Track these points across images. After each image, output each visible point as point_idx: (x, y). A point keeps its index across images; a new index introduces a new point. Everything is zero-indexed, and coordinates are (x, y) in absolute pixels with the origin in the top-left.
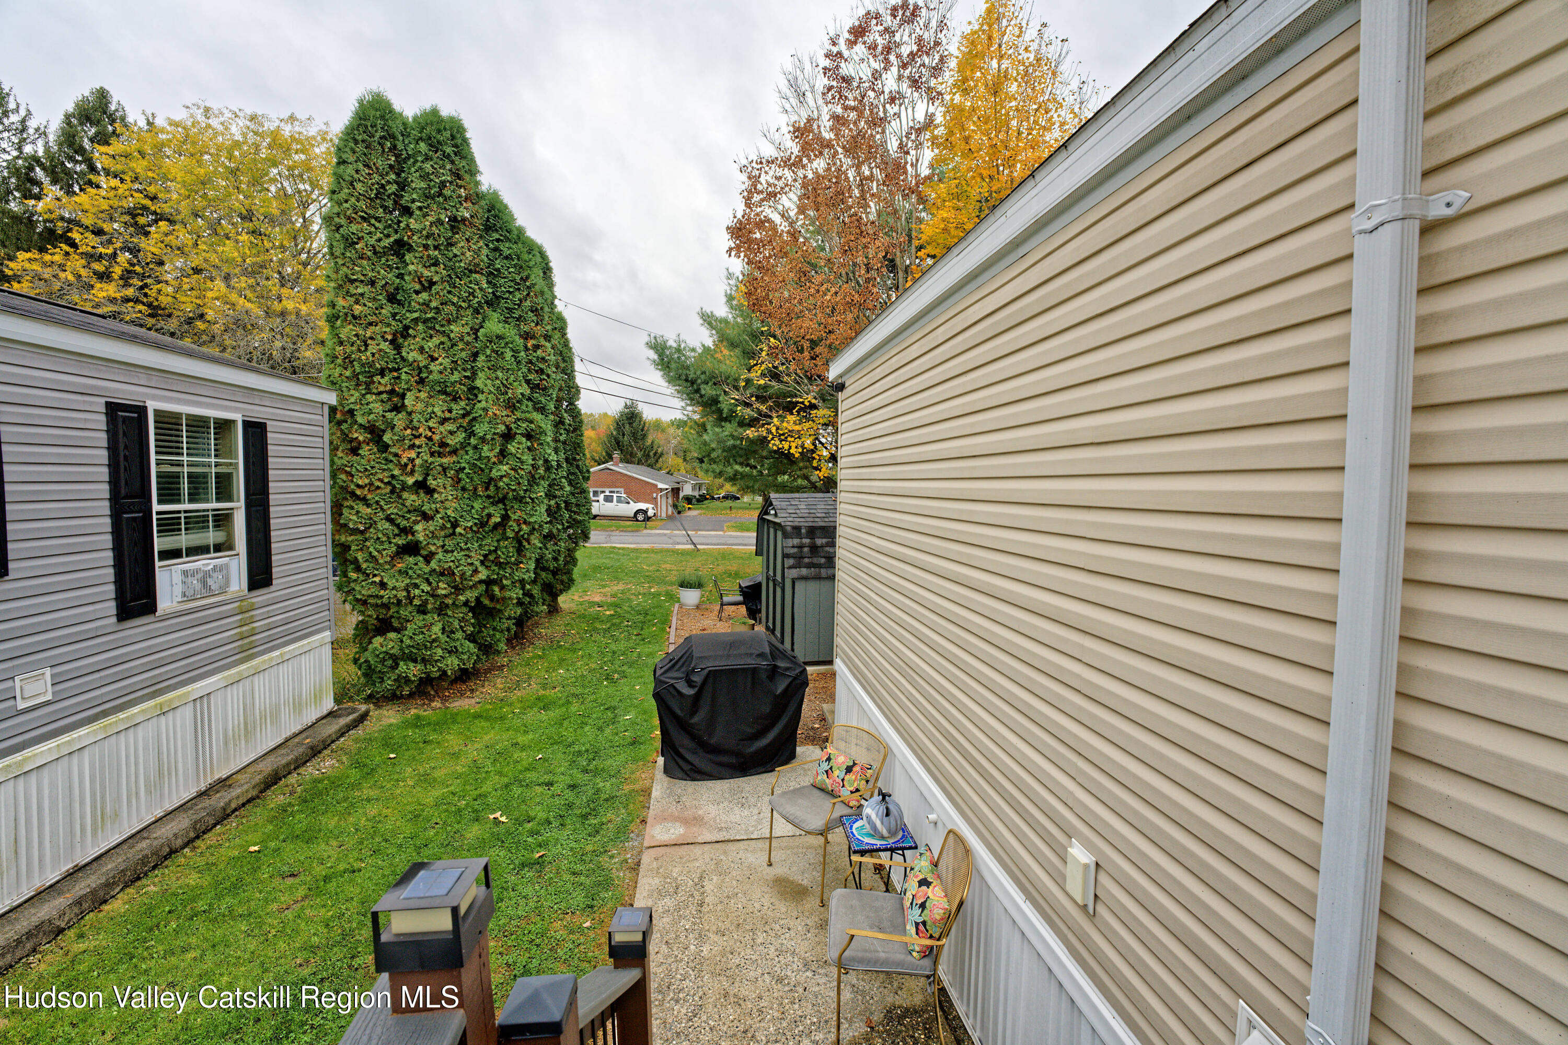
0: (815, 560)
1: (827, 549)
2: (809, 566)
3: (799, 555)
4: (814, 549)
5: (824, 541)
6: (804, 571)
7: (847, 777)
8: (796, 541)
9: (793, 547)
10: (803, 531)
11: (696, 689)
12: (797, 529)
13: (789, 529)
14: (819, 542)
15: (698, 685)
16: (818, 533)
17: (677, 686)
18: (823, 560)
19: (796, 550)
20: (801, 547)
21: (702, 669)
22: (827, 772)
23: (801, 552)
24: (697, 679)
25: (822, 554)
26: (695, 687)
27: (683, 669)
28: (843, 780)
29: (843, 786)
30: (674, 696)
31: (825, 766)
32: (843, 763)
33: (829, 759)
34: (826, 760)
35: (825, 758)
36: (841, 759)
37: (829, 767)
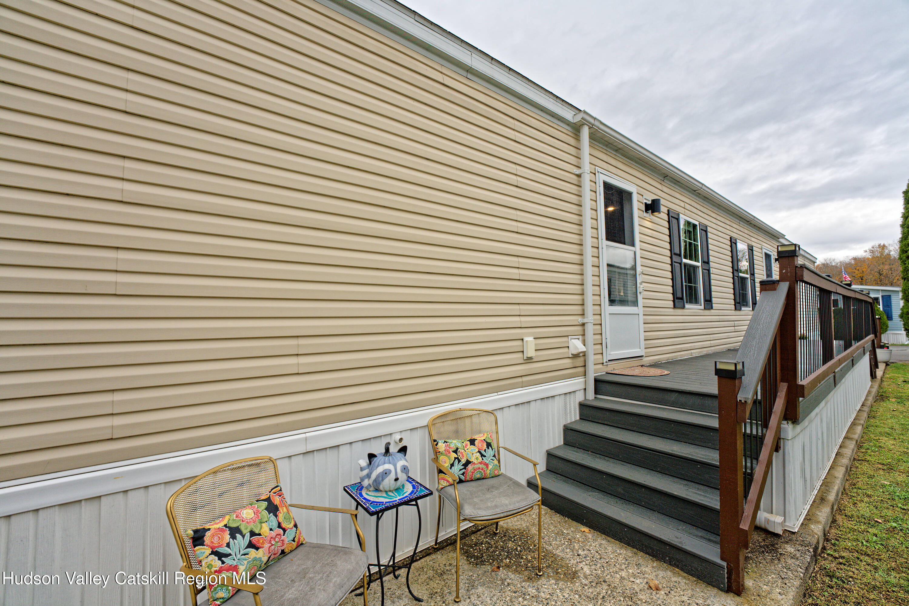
7: (281, 517)
28: (278, 525)
29: (284, 531)
31: (241, 542)
32: (256, 513)
33: (234, 532)
34: (233, 537)
35: (227, 537)
36: (248, 513)
37: (248, 535)
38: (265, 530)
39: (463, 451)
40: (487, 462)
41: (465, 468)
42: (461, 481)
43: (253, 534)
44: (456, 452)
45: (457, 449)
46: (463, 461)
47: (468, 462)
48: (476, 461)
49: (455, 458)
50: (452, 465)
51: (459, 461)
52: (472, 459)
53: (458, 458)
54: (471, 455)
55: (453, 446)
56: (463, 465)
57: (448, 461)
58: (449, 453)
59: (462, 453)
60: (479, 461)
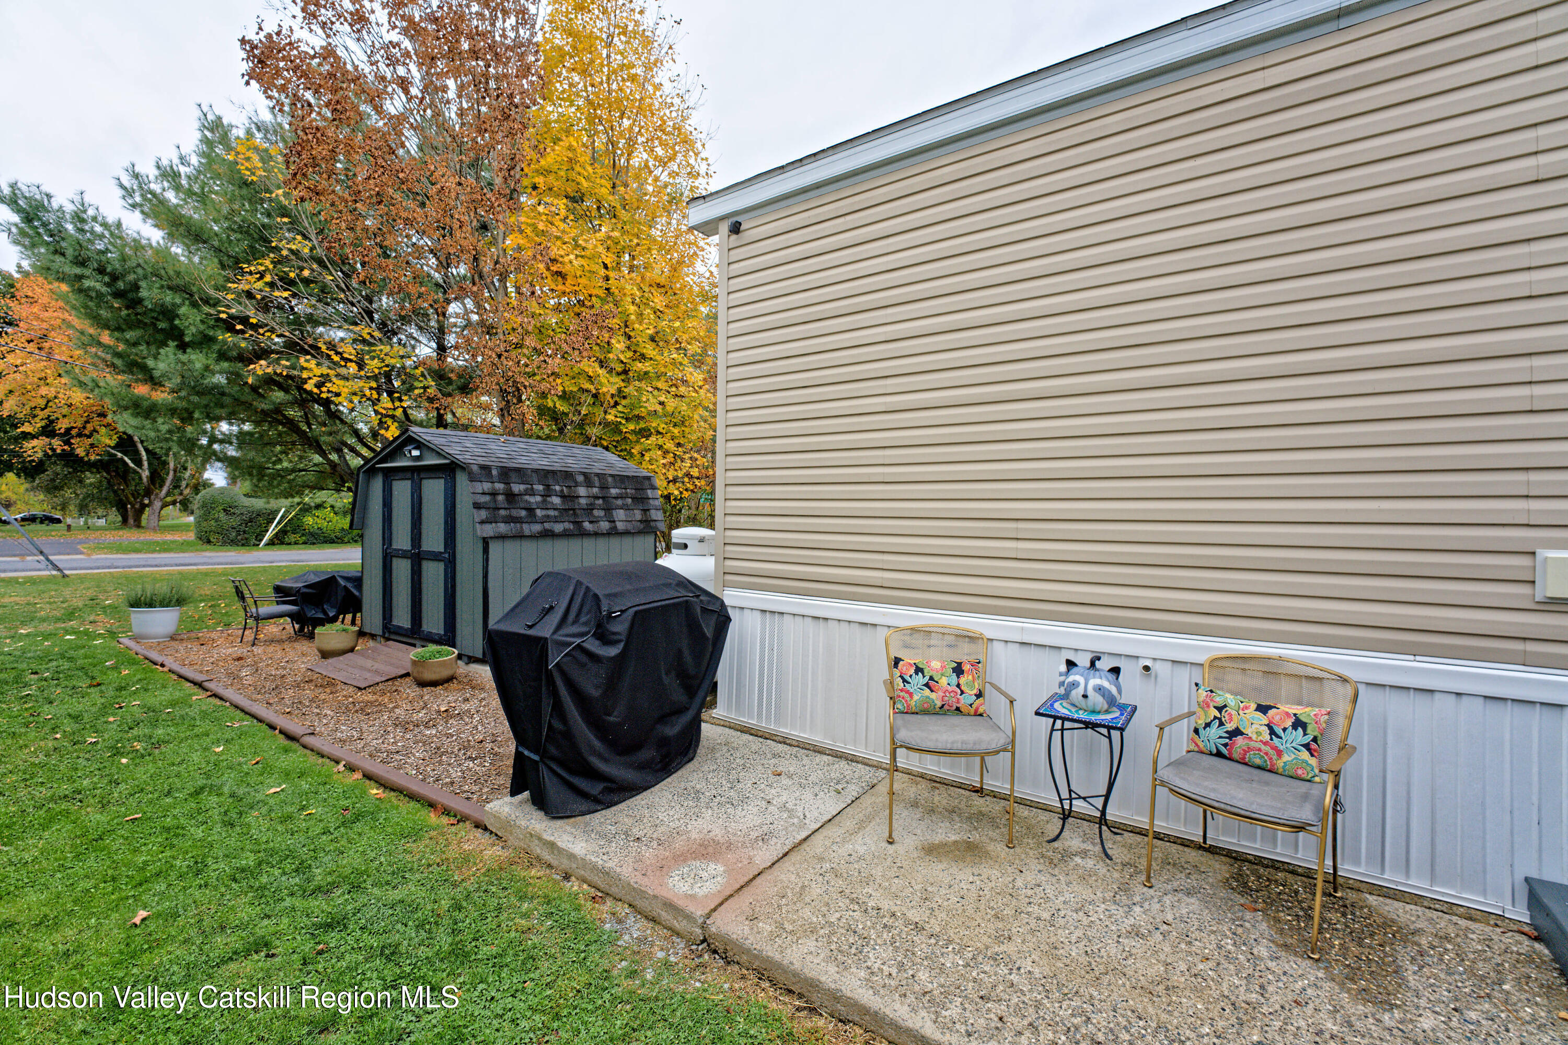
0: (515, 513)
1: (527, 497)
2: (509, 520)
3: (492, 505)
4: (511, 496)
5: (522, 487)
6: (502, 528)
7: (963, 680)
8: (487, 486)
9: (483, 494)
10: (494, 472)
11: (621, 646)
12: (486, 468)
13: (475, 468)
14: (517, 488)
15: (623, 637)
16: (513, 476)
17: (584, 645)
18: (523, 513)
19: (487, 498)
20: (494, 494)
21: (622, 611)
22: (927, 685)
23: (495, 501)
24: (620, 628)
25: (522, 505)
26: (619, 641)
27: (583, 619)
28: (958, 686)
29: (962, 692)
30: (583, 665)
31: (920, 680)
32: (943, 667)
33: (919, 670)
34: (916, 673)
35: (912, 671)
36: (936, 664)
37: (927, 678)
38: (944, 681)
39: (1234, 712)
40: (1281, 748)
41: (1230, 738)
42: (1219, 754)
43: (931, 678)
44: (1220, 709)
45: (1225, 706)
46: (1230, 727)
47: (1237, 732)
48: (1254, 737)
49: (1215, 718)
50: (1208, 725)
51: (1221, 724)
52: (1249, 731)
53: (1220, 719)
54: (1247, 724)
55: (1219, 701)
56: (1227, 732)
57: (1203, 717)
58: (1208, 706)
59: (1231, 715)
60: (1260, 738)
